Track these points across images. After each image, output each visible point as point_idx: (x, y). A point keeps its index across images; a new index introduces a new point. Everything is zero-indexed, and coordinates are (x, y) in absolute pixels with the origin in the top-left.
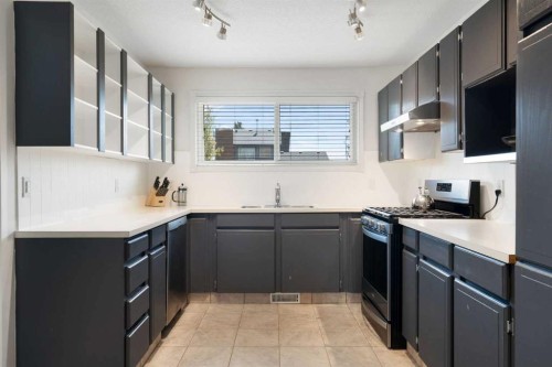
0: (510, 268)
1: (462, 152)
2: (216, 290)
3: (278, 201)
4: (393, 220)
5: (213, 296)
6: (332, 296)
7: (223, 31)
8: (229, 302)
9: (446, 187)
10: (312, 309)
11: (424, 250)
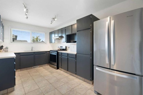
0: (76, 55)
1: (66, 43)
2: (20, 69)
3: (32, 50)
4: (57, 51)
5: (19, 70)
6: (44, 65)
7: (27, 18)
8: (23, 70)
9: (62, 47)
10: (41, 68)
11: (63, 55)
